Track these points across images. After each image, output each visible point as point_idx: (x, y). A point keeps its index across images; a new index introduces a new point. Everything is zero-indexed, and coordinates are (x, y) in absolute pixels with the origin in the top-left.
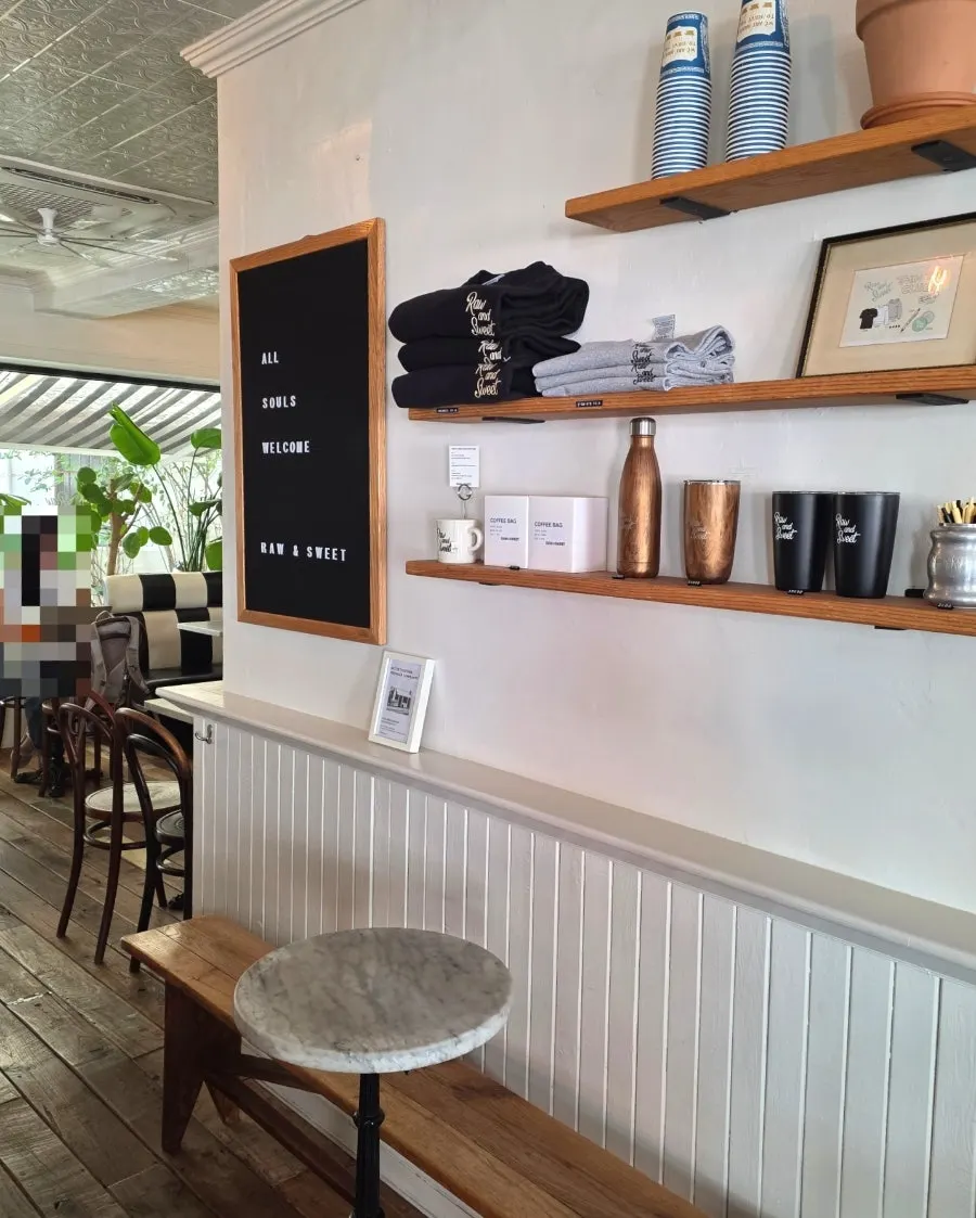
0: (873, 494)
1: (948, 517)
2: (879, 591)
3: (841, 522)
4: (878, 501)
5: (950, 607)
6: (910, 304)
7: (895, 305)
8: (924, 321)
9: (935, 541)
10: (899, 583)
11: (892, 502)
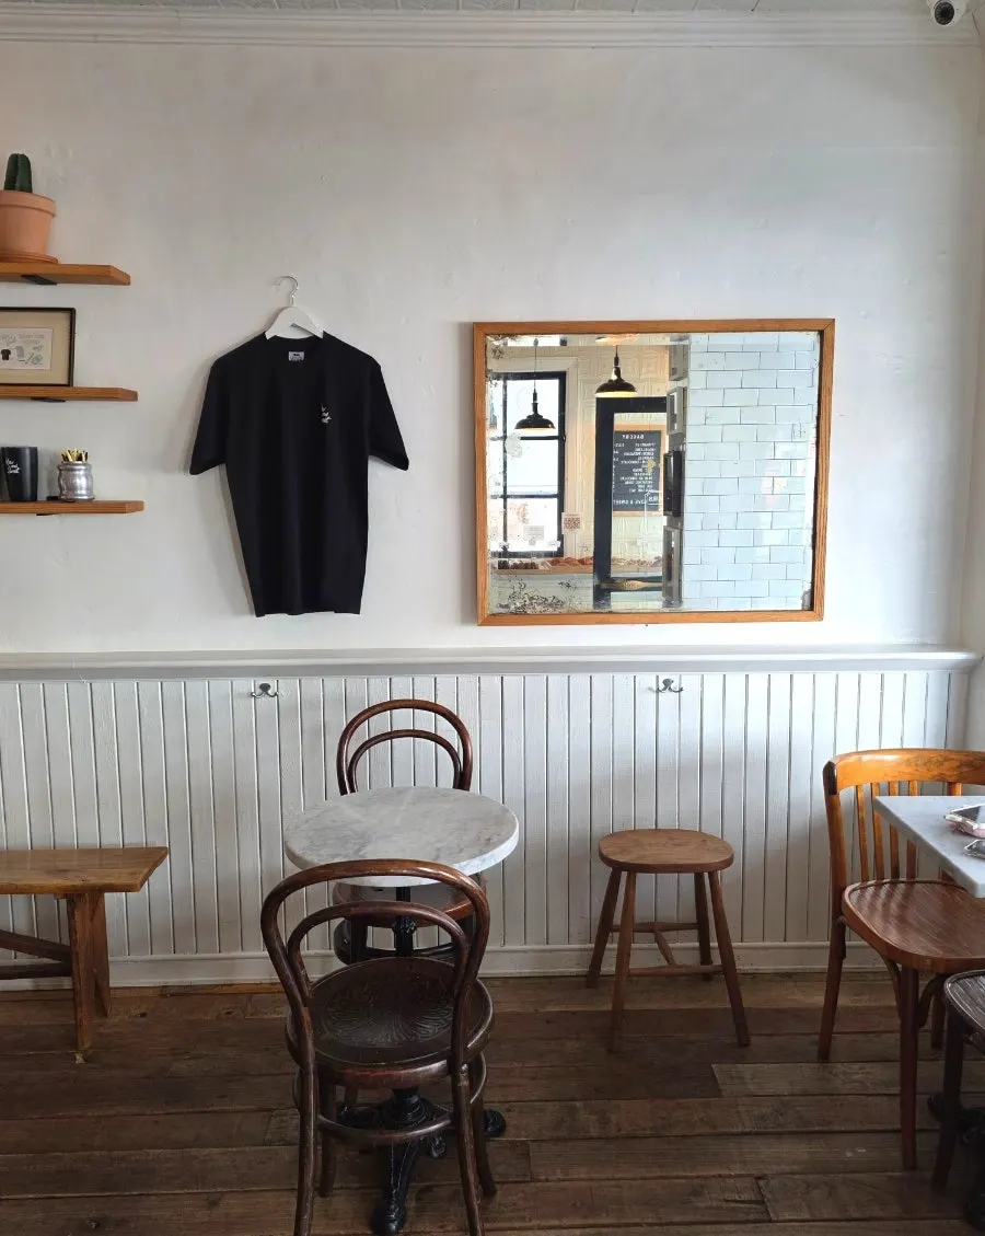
0: (24, 448)
1: (66, 458)
2: (34, 498)
3: (9, 462)
4: (28, 452)
5: (74, 501)
6: (28, 350)
7: (20, 349)
8: (37, 360)
9: (60, 470)
10: (43, 493)
11: (34, 451)
